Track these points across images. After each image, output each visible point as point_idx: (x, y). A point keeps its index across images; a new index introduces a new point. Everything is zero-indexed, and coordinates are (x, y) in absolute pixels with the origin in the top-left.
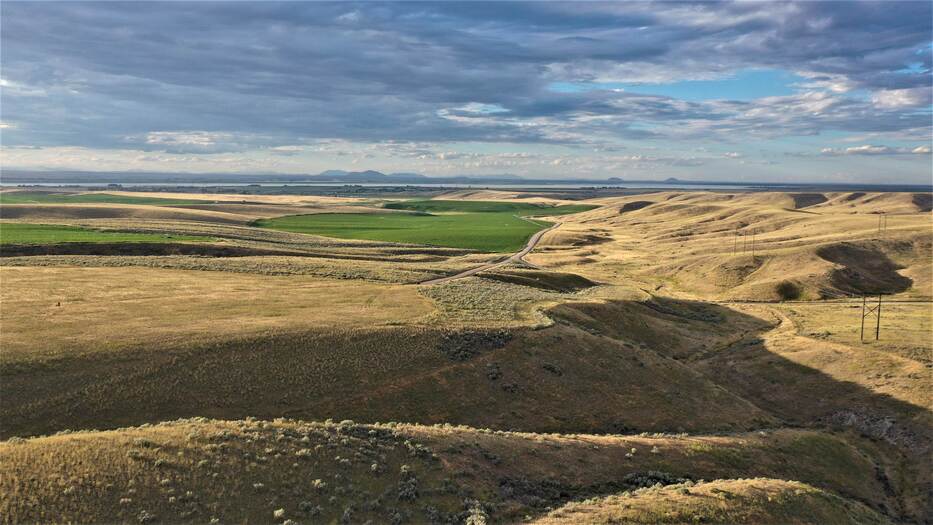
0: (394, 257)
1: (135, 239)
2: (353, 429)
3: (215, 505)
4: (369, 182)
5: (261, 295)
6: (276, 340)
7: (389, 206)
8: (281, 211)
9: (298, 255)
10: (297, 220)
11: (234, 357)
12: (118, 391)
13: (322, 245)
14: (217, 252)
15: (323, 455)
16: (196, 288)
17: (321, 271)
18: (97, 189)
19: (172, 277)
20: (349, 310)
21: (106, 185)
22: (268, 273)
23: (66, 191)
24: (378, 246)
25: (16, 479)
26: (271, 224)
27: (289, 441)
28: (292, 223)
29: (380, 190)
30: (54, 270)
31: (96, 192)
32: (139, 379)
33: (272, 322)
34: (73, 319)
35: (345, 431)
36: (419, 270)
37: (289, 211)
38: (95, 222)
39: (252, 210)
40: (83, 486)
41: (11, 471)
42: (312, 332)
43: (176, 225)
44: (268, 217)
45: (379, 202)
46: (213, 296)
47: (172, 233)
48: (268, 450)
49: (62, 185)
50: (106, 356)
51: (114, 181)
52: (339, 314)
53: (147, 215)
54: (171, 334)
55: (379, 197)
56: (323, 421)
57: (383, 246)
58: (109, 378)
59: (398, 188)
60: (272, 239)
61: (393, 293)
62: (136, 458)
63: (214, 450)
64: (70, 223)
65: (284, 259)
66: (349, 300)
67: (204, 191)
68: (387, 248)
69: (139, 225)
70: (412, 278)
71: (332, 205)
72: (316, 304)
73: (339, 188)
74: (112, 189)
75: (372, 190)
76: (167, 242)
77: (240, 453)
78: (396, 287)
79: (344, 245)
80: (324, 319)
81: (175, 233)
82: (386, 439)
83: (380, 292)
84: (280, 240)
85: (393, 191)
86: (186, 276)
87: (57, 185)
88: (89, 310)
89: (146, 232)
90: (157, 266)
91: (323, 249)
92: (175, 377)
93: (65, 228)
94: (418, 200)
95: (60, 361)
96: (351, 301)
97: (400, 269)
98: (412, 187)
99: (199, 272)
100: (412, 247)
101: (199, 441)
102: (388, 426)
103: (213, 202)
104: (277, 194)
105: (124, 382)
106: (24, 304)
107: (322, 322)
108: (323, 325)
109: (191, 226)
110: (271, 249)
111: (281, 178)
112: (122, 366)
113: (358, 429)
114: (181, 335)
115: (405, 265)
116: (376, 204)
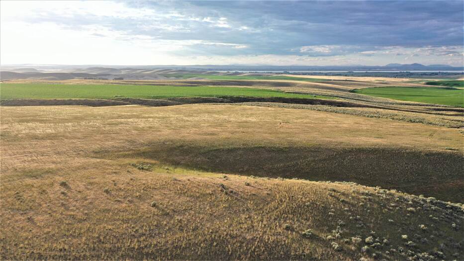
0: (435, 112)
1: (301, 97)
2: (436, 203)
3: (372, 225)
4: (415, 70)
5: (369, 127)
6: (383, 150)
7: (428, 83)
8: (367, 85)
9: (380, 108)
10: (375, 90)
11: (363, 156)
12: (312, 164)
13: (391, 104)
14: (337, 104)
15: (422, 213)
16: (336, 121)
17: (395, 117)
18: (279, 74)
19: (322, 115)
20: (420, 139)
21: (282, 72)
22: (368, 116)
23: (267, 74)
24: (424, 105)
25: (286, 195)
26: (361, 91)
27: (402, 202)
28: (372, 91)
29: (422, 75)
30: (273, 109)
31: (279, 75)
32: (320, 161)
33: (379, 141)
34: (288, 131)
35: (431, 202)
36: (455, 121)
37: (370, 85)
38: (282, 88)
39: (351, 84)
40: (313, 203)
41: (284, 191)
42: (402, 148)
43: (317, 91)
44: (359, 88)
45: (421, 81)
46: (344, 125)
47: (316, 94)
48: (393, 205)
49: (266, 72)
50: (305, 148)
51: (286, 70)
52: (416, 141)
53: (303, 86)
54: (331, 142)
55: (421, 78)
56: (418, 195)
57: (427, 105)
58: (308, 158)
59: (433, 73)
60: (363, 99)
61: (444, 132)
62: (331, 196)
63: (365, 199)
64: (273, 88)
65: (374, 110)
66: (418, 133)
67: (326, 74)
68: (430, 107)
69: (301, 90)
70: (452, 125)
71: (394, 82)
72: (400, 134)
73: (397, 73)
74: (286, 74)
75: (417, 74)
76: (315, 98)
77: (378, 203)
78: (444, 129)
79: (403, 104)
80: (408, 142)
81: (317, 95)
82: (458, 212)
83: (435, 131)
84: (368, 100)
85: (430, 75)
86: (328, 115)
87: (263, 72)
88: (293, 127)
89: (305, 94)
90: (314, 110)
91: (391, 105)
92: (335, 162)
93: (271, 91)
94: (447, 80)
95: (288, 148)
96: (420, 134)
97: (443, 119)
98: (443, 73)
99: (334, 114)
100: (446, 107)
101: (357, 193)
102: (458, 205)
103: (331, 80)
104: (362, 76)
105: (314, 161)
106: (267, 123)
107: (406, 144)
108: (408, 146)
109: (324, 92)
110: (365, 104)
111: (364, 68)
112: (312, 154)
113: (439, 203)
114: (337, 142)
115: (446, 117)
116: (421, 82)
